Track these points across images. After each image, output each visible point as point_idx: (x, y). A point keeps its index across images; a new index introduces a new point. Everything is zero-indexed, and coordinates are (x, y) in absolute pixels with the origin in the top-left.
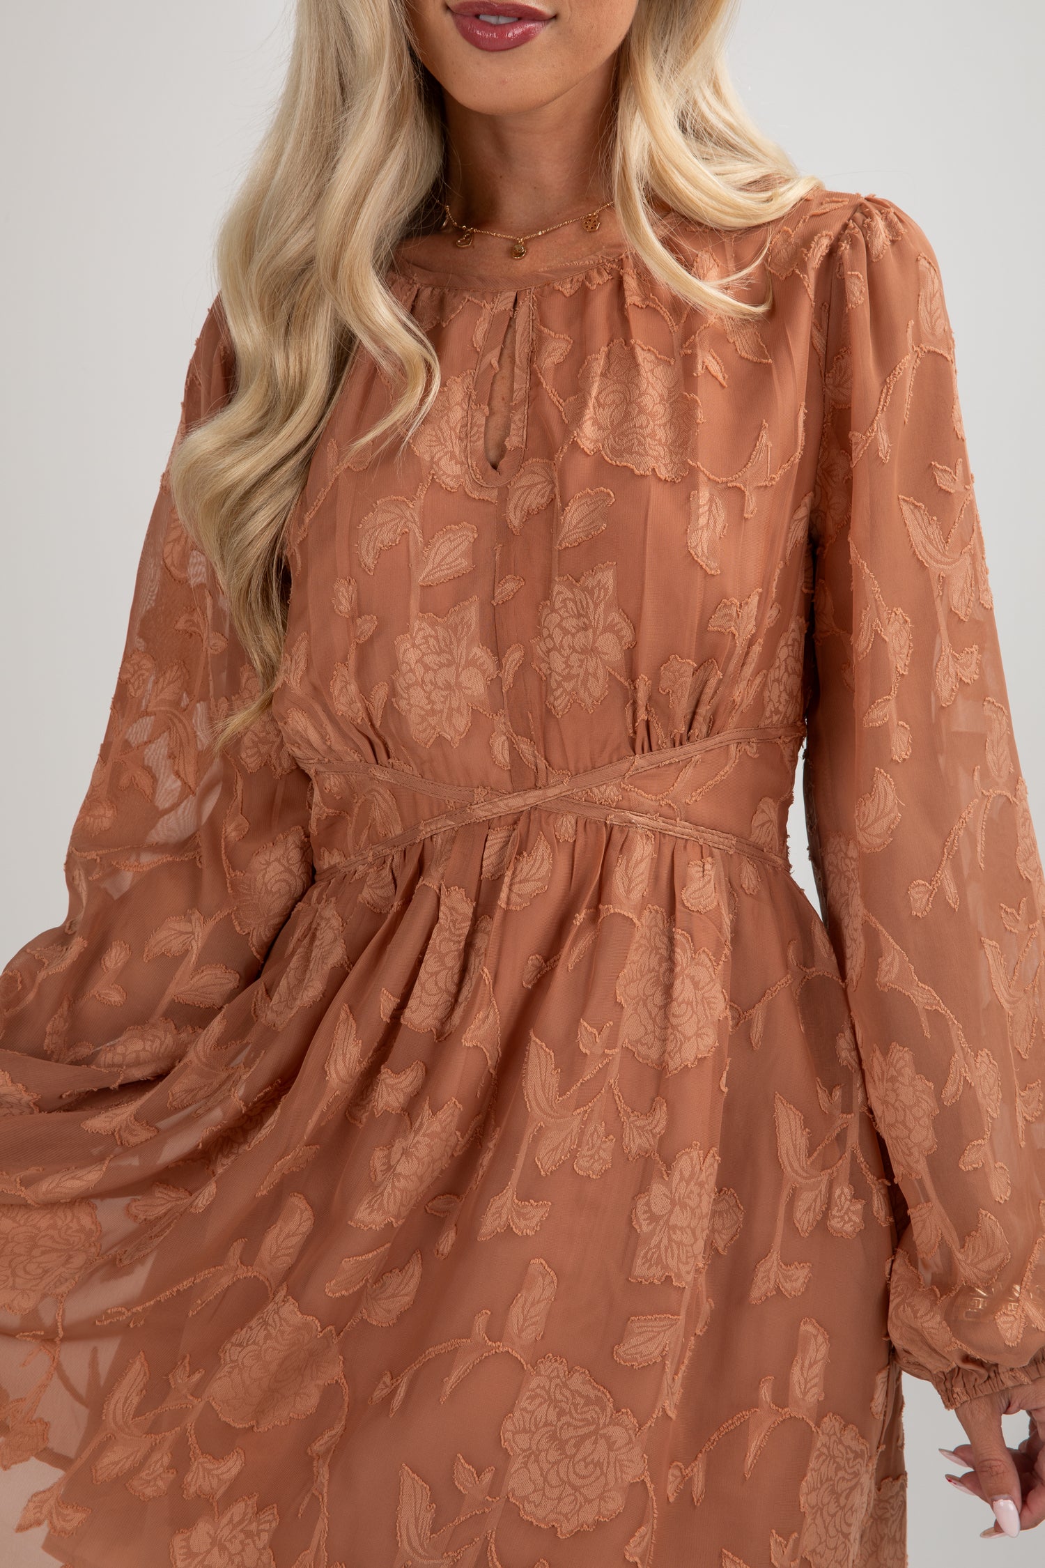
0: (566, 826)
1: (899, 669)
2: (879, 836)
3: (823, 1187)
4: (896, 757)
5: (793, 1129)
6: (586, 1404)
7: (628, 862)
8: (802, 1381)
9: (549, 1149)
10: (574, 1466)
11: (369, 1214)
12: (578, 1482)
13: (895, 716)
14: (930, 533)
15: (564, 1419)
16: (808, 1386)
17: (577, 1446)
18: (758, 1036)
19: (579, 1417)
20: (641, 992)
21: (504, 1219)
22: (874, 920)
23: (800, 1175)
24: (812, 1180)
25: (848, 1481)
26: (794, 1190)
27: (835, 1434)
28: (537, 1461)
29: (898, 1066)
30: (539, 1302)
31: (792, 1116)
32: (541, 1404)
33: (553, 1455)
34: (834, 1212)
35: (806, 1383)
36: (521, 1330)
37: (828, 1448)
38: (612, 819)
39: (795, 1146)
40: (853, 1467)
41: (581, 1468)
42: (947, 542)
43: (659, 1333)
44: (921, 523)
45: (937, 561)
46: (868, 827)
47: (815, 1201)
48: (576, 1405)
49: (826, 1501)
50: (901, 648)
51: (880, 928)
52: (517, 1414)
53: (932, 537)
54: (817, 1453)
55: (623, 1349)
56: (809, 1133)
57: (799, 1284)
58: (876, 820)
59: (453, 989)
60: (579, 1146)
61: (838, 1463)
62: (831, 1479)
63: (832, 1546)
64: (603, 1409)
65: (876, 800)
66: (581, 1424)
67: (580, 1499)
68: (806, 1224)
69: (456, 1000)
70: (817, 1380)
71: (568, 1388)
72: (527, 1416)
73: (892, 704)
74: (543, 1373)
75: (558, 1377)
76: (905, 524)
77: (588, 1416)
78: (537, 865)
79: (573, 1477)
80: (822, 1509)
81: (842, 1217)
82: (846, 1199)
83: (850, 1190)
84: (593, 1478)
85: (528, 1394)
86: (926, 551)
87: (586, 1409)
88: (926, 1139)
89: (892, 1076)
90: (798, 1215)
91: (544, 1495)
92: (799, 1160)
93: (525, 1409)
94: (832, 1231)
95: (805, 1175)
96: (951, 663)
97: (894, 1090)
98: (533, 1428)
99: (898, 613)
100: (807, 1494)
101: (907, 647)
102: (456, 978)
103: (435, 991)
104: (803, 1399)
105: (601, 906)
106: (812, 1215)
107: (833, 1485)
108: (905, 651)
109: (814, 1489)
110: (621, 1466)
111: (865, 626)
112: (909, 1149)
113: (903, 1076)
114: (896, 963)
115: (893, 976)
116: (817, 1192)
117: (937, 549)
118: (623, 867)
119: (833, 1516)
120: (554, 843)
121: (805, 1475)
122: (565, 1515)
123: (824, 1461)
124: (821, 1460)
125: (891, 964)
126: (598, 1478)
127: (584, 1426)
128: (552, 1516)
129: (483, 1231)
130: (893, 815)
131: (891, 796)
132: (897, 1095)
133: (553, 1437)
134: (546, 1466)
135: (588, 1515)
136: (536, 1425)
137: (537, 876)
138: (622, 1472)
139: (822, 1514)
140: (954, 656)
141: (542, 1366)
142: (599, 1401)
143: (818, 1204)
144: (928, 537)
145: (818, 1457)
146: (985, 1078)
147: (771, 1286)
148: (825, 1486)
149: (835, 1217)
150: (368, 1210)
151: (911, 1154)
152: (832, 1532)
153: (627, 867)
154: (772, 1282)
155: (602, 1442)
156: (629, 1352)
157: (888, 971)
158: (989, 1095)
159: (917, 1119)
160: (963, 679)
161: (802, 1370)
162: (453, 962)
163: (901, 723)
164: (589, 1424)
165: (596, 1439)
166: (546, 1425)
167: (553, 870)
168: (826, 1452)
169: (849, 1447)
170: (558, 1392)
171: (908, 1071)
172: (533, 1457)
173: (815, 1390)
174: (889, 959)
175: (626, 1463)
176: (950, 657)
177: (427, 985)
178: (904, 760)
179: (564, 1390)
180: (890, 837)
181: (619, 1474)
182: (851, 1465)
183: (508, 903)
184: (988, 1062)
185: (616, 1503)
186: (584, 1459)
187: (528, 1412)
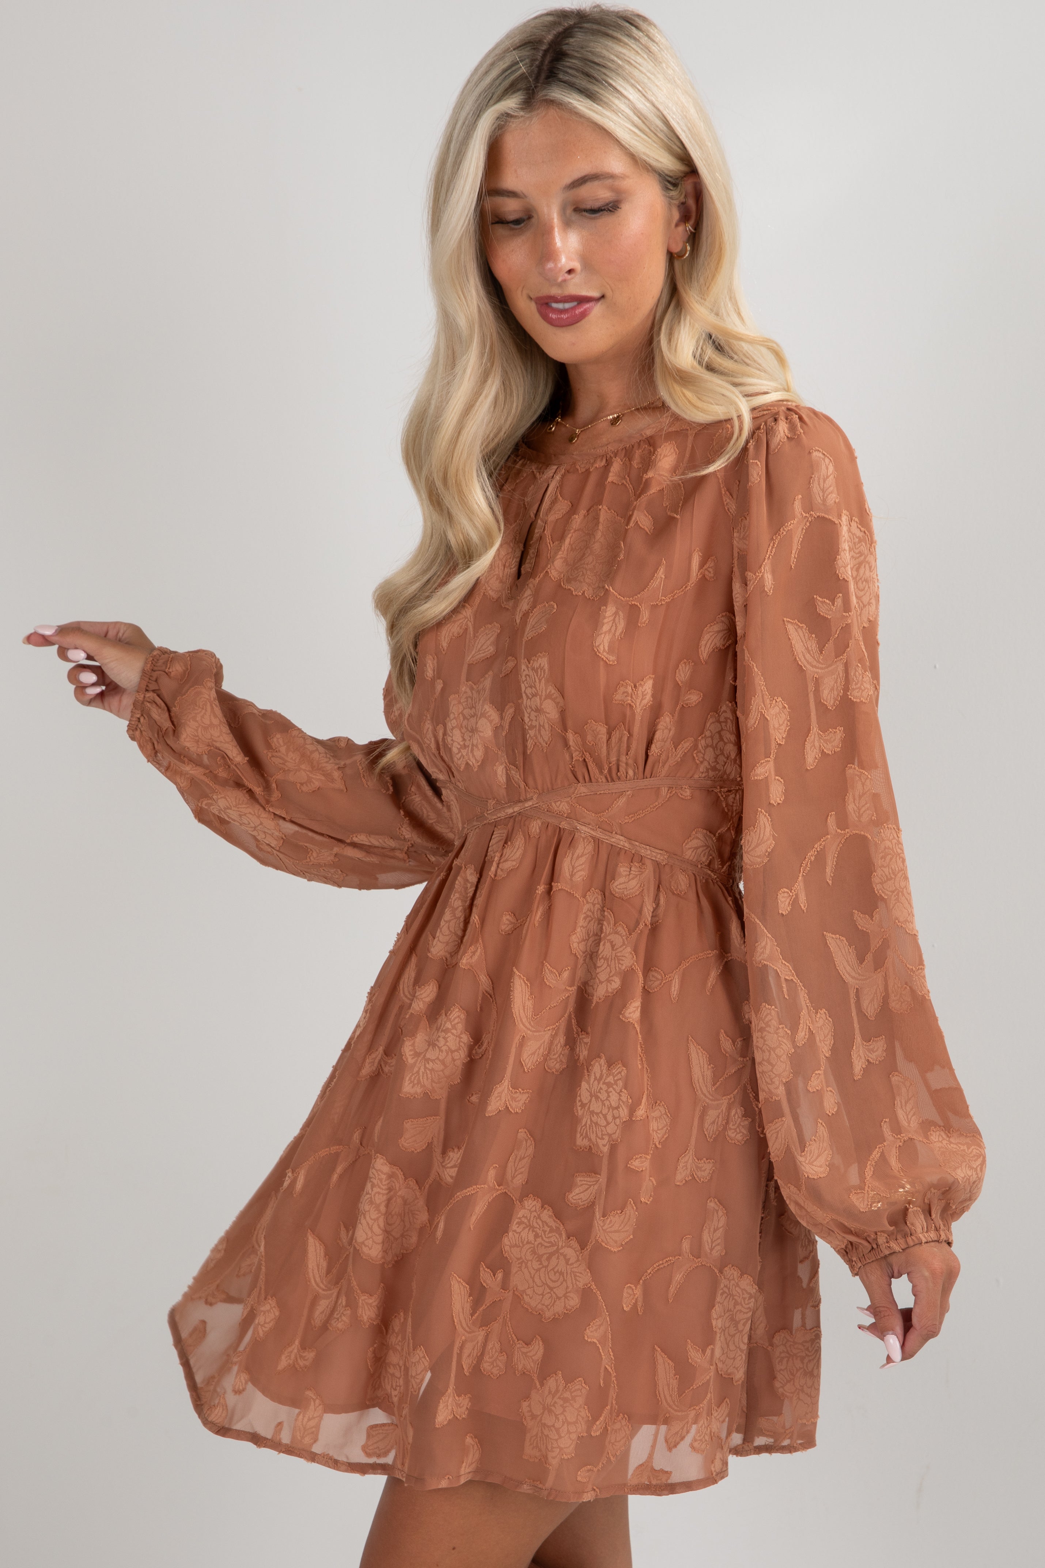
0: (535, 827)
1: (778, 740)
2: (759, 857)
3: (724, 1107)
4: (772, 802)
5: (702, 1064)
6: (551, 1231)
7: (573, 855)
8: (710, 1241)
9: (530, 1053)
10: (548, 1273)
11: (413, 1087)
12: (552, 1284)
13: (773, 773)
14: (809, 646)
15: (539, 1240)
16: (713, 1245)
17: (549, 1259)
18: (675, 993)
19: (547, 1240)
20: (588, 948)
21: (503, 1101)
22: (753, 916)
23: (707, 1098)
24: (716, 1102)
25: (744, 1313)
26: (704, 1107)
27: (733, 1279)
28: (527, 1267)
29: (767, 1019)
30: (524, 1158)
31: (700, 1054)
32: (524, 1228)
33: (536, 1265)
34: (731, 1126)
35: (712, 1242)
36: (513, 1178)
37: (729, 1289)
38: (564, 825)
39: (703, 1076)
40: (748, 1304)
41: (552, 1274)
42: (822, 653)
43: (590, 1186)
44: (803, 639)
45: (813, 666)
46: (751, 851)
47: (718, 1117)
48: (545, 1232)
49: (727, 1325)
50: (780, 725)
51: (758, 922)
52: (511, 1234)
53: (810, 649)
54: (721, 1291)
55: (571, 1195)
56: (713, 1068)
57: (705, 1174)
58: (758, 845)
59: (460, 933)
60: (549, 1053)
61: (736, 1300)
62: (731, 1311)
63: (732, 1356)
64: (560, 1235)
65: (758, 831)
66: (548, 1245)
67: (554, 1296)
68: (711, 1132)
69: (462, 942)
70: (719, 1241)
71: (541, 1220)
72: (517, 1236)
73: (771, 764)
74: (526, 1207)
75: (535, 1211)
76: (789, 639)
77: (552, 1240)
78: (515, 851)
79: (549, 1282)
80: (724, 1331)
81: (735, 1130)
82: (738, 1117)
83: (741, 1110)
84: (559, 1283)
85: (517, 1220)
86: (805, 659)
87: (550, 1235)
88: (784, 1071)
89: (761, 1027)
90: (706, 1125)
91: (534, 1291)
92: (706, 1086)
93: (515, 1231)
94: (728, 1139)
95: (711, 1097)
96: (817, 738)
97: (762, 1037)
98: (521, 1245)
99: (778, 700)
100: (717, 1319)
101: (785, 725)
102: (462, 925)
103: (447, 932)
104: (711, 1253)
105: (553, 884)
106: (715, 1126)
107: (733, 1315)
108: (783, 727)
109: (720, 1317)
110: (575, 1276)
111: (754, 709)
112: (771, 1080)
113: (770, 1027)
114: (768, 947)
115: (766, 956)
116: (720, 1111)
117: (814, 657)
118: (569, 858)
119: (733, 1336)
120: (528, 836)
121: (714, 1306)
122: (547, 1306)
123: (726, 1297)
124: (724, 1296)
125: (765, 947)
126: (562, 1283)
127: (550, 1246)
128: (540, 1306)
129: (489, 1108)
130: (769, 842)
131: (768, 828)
132: (765, 1041)
133: (534, 1252)
134: (533, 1272)
135: (559, 1307)
136: (522, 1243)
137: (513, 858)
138: (576, 1280)
139: (724, 1334)
140: (819, 734)
141: (526, 1202)
142: (557, 1230)
143: (720, 1119)
144: (807, 649)
145: (722, 1294)
146: (822, 1029)
147: (688, 1173)
148: (727, 1315)
149: (730, 1129)
150: (411, 1085)
151: (773, 1083)
152: (732, 1347)
153: (572, 858)
154: (689, 1170)
155: (561, 1258)
156: (574, 1198)
157: (763, 953)
158: (824, 1041)
159: (779, 1057)
160: (825, 750)
161: (709, 1233)
162: (460, 914)
163: (777, 777)
164: (553, 1245)
165: (558, 1256)
166: (528, 1243)
167: (523, 855)
168: (727, 1291)
169: (745, 1290)
170: (535, 1220)
171: (774, 1023)
172: (524, 1265)
173: (718, 1248)
174: (763, 944)
175: (578, 1274)
176: (817, 736)
177: (443, 930)
178: (779, 804)
179: (538, 1221)
180: (767, 857)
181: (574, 1281)
182: (746, 1302)
183: (495, 876)
184: (824, 1018)
185: (574, 1301)
186: (553, 1269)
187: (517, 1233)
